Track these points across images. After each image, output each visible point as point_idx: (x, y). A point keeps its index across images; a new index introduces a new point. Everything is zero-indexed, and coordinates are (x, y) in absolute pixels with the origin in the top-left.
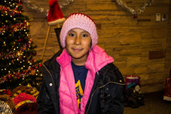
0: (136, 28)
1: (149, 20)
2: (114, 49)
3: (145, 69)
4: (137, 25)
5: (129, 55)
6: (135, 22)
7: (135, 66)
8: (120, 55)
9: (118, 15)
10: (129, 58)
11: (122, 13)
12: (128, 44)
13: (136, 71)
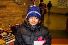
0: (17, 7)
1: (22, 4)
2: (11, 15)
3: (21, 21)
4: (18, 6)
5: (16, 17)
6: (17, 5)
7: (18, 20)
8: (13, 17)
9: (12, 2)
10: (16, 18)
11: (13, 2)
12: (15, 13)
13: (18, 22)
